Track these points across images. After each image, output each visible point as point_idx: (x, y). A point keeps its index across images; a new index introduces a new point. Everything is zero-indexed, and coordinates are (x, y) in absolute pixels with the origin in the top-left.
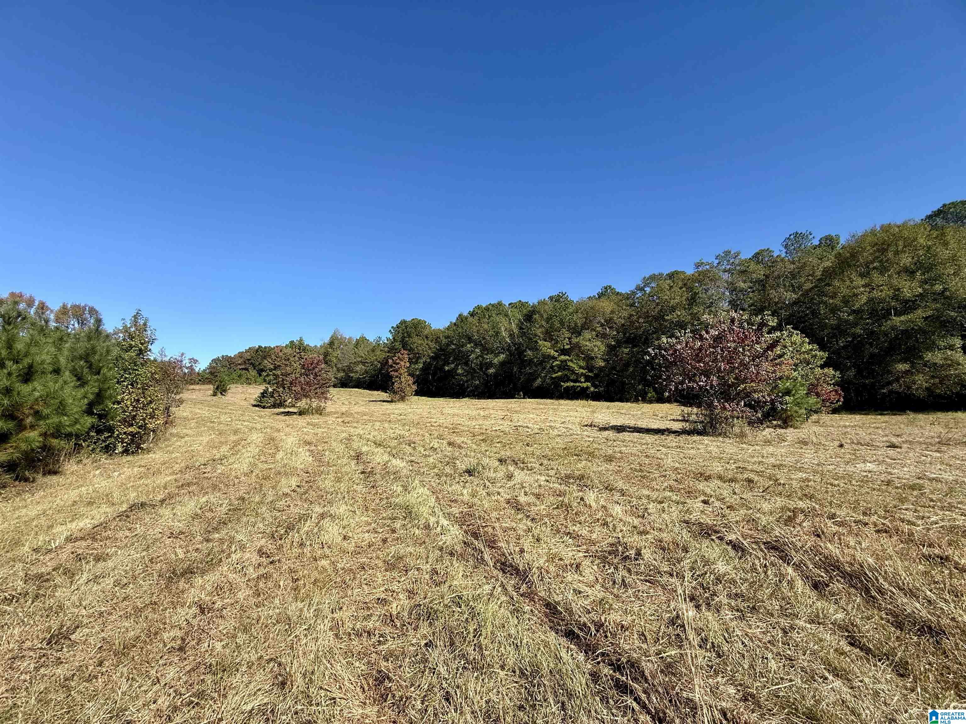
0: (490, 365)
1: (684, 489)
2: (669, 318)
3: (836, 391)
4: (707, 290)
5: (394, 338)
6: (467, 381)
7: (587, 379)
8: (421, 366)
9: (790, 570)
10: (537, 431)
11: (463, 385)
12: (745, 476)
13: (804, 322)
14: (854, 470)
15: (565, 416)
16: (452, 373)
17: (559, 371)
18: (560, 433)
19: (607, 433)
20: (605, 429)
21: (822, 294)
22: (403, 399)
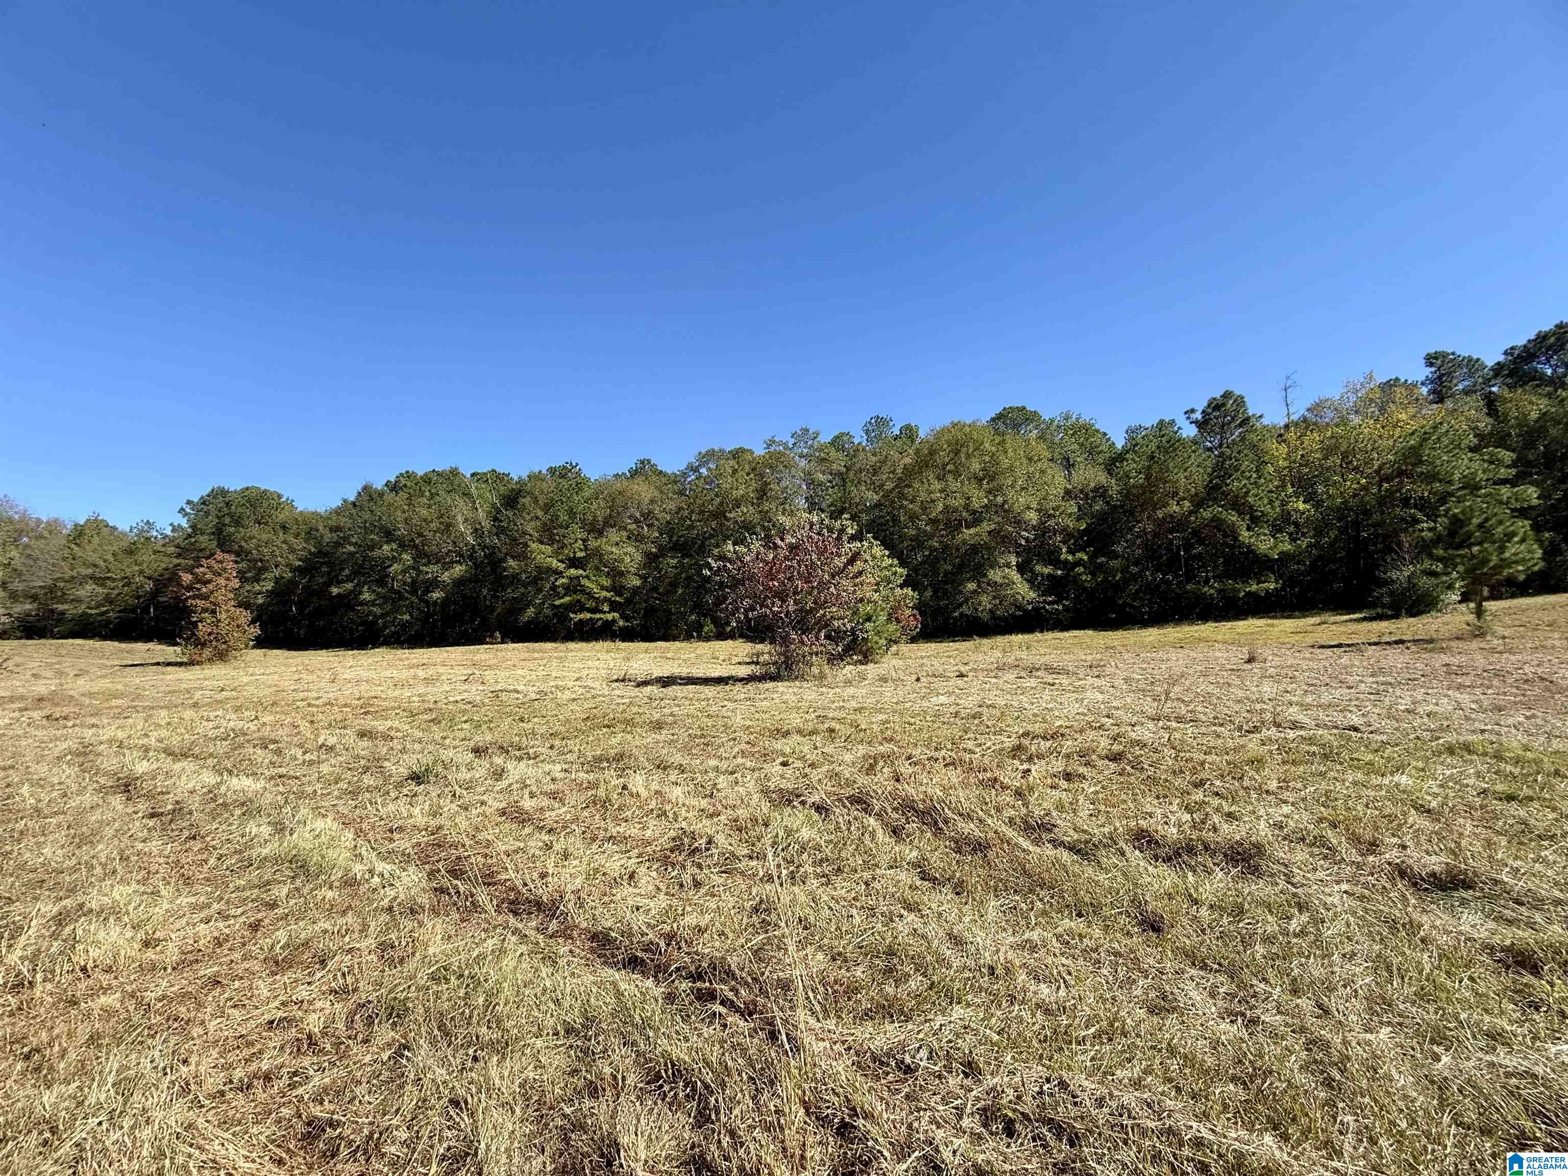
0: (433, 584)
1: (759, 751)
2: (732, 515)
3: (914, 616)
4: (780, 480)
5: (194, 527)
6: (383, 616)
7: (614, 607)
8: (269, 586)
9: (872, 820)
10: (534, 696)
11: (374, 623)
12: (826, 726)
13: (885, 531)
14: (928, 704)
15: (579, 669)
16: (348, 602)
17: (565, 595)
18: (574, 696)
19: (649, 688)
20: (645, 683)
21: (902, 496)
22: (222, 656)
